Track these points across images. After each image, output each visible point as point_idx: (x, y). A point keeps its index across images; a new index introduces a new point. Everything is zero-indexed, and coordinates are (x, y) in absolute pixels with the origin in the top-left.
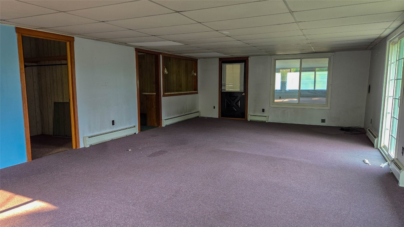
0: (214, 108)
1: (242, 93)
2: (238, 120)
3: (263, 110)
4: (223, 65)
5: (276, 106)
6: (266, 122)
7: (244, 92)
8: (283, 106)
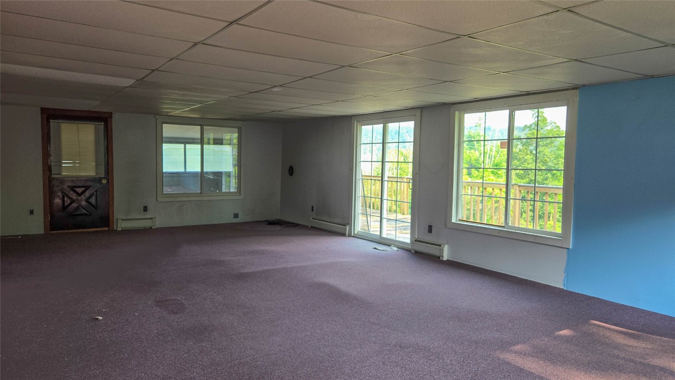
0: (32, 212)
1: (100, 179)
2: (93, 232)
3: (145, 209)
4: (53, 123)
5: (168, 200)
6: (153, 227)
7: (104, 178)
8: (179, 199)
